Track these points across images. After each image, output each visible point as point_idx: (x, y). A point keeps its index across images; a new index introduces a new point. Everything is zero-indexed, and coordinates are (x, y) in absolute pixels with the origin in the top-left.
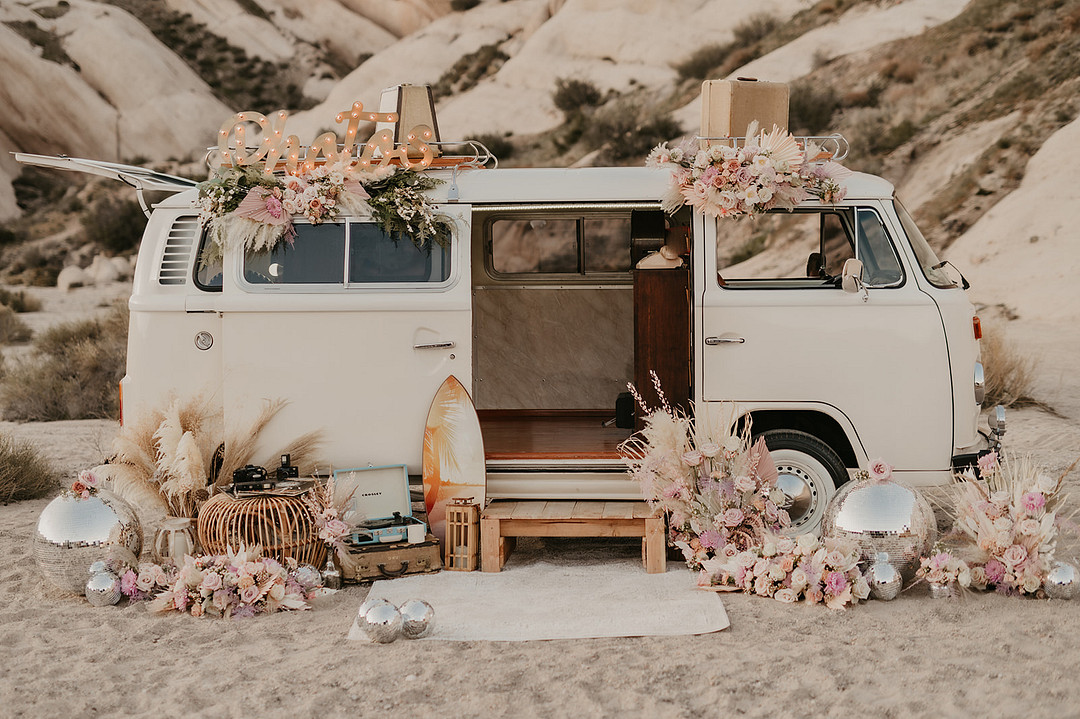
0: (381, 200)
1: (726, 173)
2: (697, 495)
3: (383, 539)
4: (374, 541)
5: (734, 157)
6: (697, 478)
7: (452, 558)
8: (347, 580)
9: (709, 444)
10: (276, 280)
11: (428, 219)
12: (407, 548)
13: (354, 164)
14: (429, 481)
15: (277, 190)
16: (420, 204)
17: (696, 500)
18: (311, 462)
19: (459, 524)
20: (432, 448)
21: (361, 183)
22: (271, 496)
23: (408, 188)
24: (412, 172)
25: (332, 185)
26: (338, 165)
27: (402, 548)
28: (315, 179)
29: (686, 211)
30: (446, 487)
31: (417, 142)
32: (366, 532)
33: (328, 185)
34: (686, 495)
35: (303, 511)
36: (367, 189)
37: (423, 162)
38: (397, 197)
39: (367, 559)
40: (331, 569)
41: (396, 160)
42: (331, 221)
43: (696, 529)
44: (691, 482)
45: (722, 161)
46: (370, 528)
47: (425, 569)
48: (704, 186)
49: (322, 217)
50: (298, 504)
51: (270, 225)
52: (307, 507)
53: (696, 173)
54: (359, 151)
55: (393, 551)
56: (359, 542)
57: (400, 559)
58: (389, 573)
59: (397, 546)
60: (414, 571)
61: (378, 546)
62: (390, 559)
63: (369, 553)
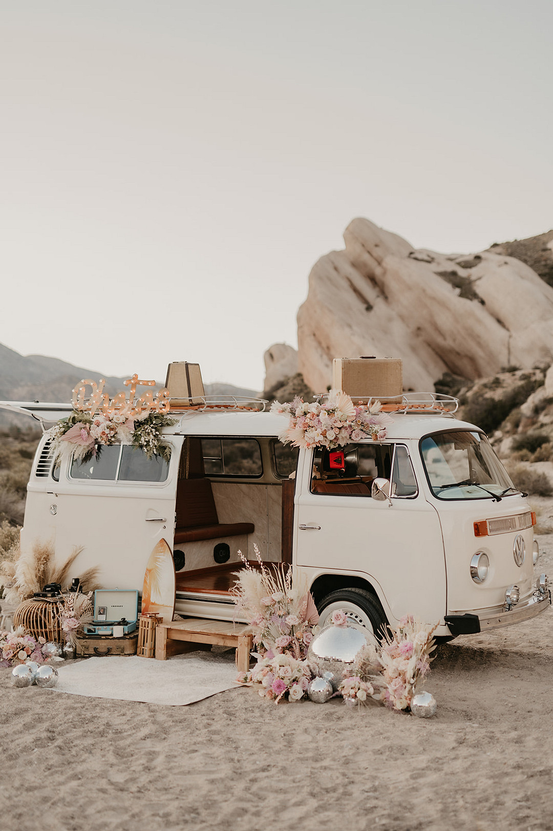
3: (100, 633)
4: (95, 633)
7: (143, 649)
8: (78, 654)
11: (152, 444)
12: (111, 639)
15: (88, 425)
19: (145, 628)
21: (133, 421)
23: (152, 425)
25: (113, 422)
26: (125, 411)
27: (109, 639)
32: (91, 627)
36: (135, 425)
39: (88, 643)
40: (69, 647)
46: (94, 625)
47: (121, 652)
55: (103, 640)
56: (87, 632)
57: (107, 645)
58: (100, 653)
59: (106, 638)
60: (115, 654)
61: (95, 636)
62: (101, 644)
63: (90, 640)
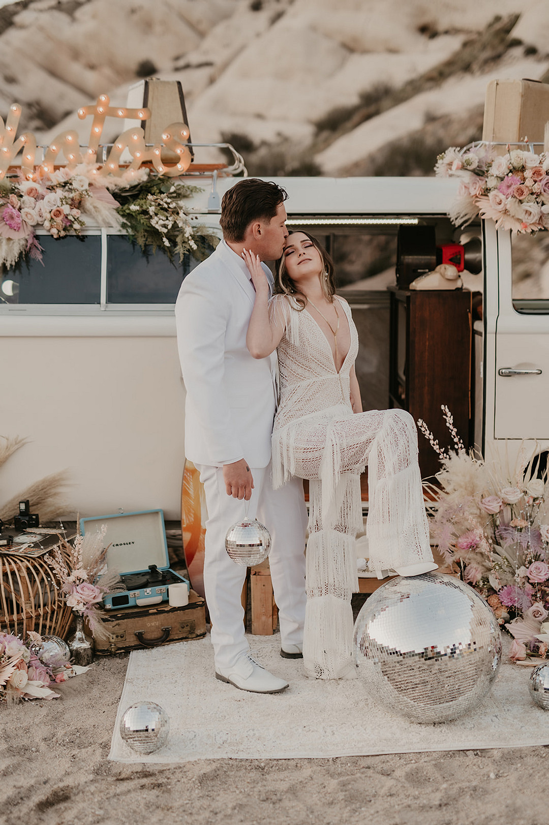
0: (134, 207)
1: (529, 182)
2: (496, 546)
3: (141, 602)
4: (131, 603)
5: (537, 164)
6: (495, 526)
8: (101, 651)
9: (508, 489)
10: (10, 300)
11: (188, 231)
12: (168, 612)
13: (99, 168)
14: (188, 529)
15: (13, 198)
16: (178, 214)
17: (495, 552)
18: (53, 508)
20: (191, 492)
21: (108, 189)
22: (9, 555)
23: (162, 195)
24: (167, 178)
25: (75, 190)
26: (81, 169)
27: (163, 611)
28: (55, 183)
29: (477, 225)
31: (172, 143)
33: (71, 190)
34: (484, 546)
35: (48, 575)
36: (115, 196)
37: (179, 166)
38: (151, 205)
39: (123, 627)
40: (81, 640)
41: (147, 163)
42: (74, 234)
43: (494, 584)
44: (490, 532)
45: (523, 169)
46: (125, 589)
47: (191, 633)
48: (502, 197)
49: (64, 229)
50: (41, 566)
51: (9, 239)
52: (52, 569)
53: (492, 183)
54: (105, 152)
55: (153, 617)
56: (114, 605)
57: (161, 624)
58: (148, 642)
59: (157, 610)
60: (177, 638)
61: (136, 610)
62: (149, 625)
63: (126, 620)
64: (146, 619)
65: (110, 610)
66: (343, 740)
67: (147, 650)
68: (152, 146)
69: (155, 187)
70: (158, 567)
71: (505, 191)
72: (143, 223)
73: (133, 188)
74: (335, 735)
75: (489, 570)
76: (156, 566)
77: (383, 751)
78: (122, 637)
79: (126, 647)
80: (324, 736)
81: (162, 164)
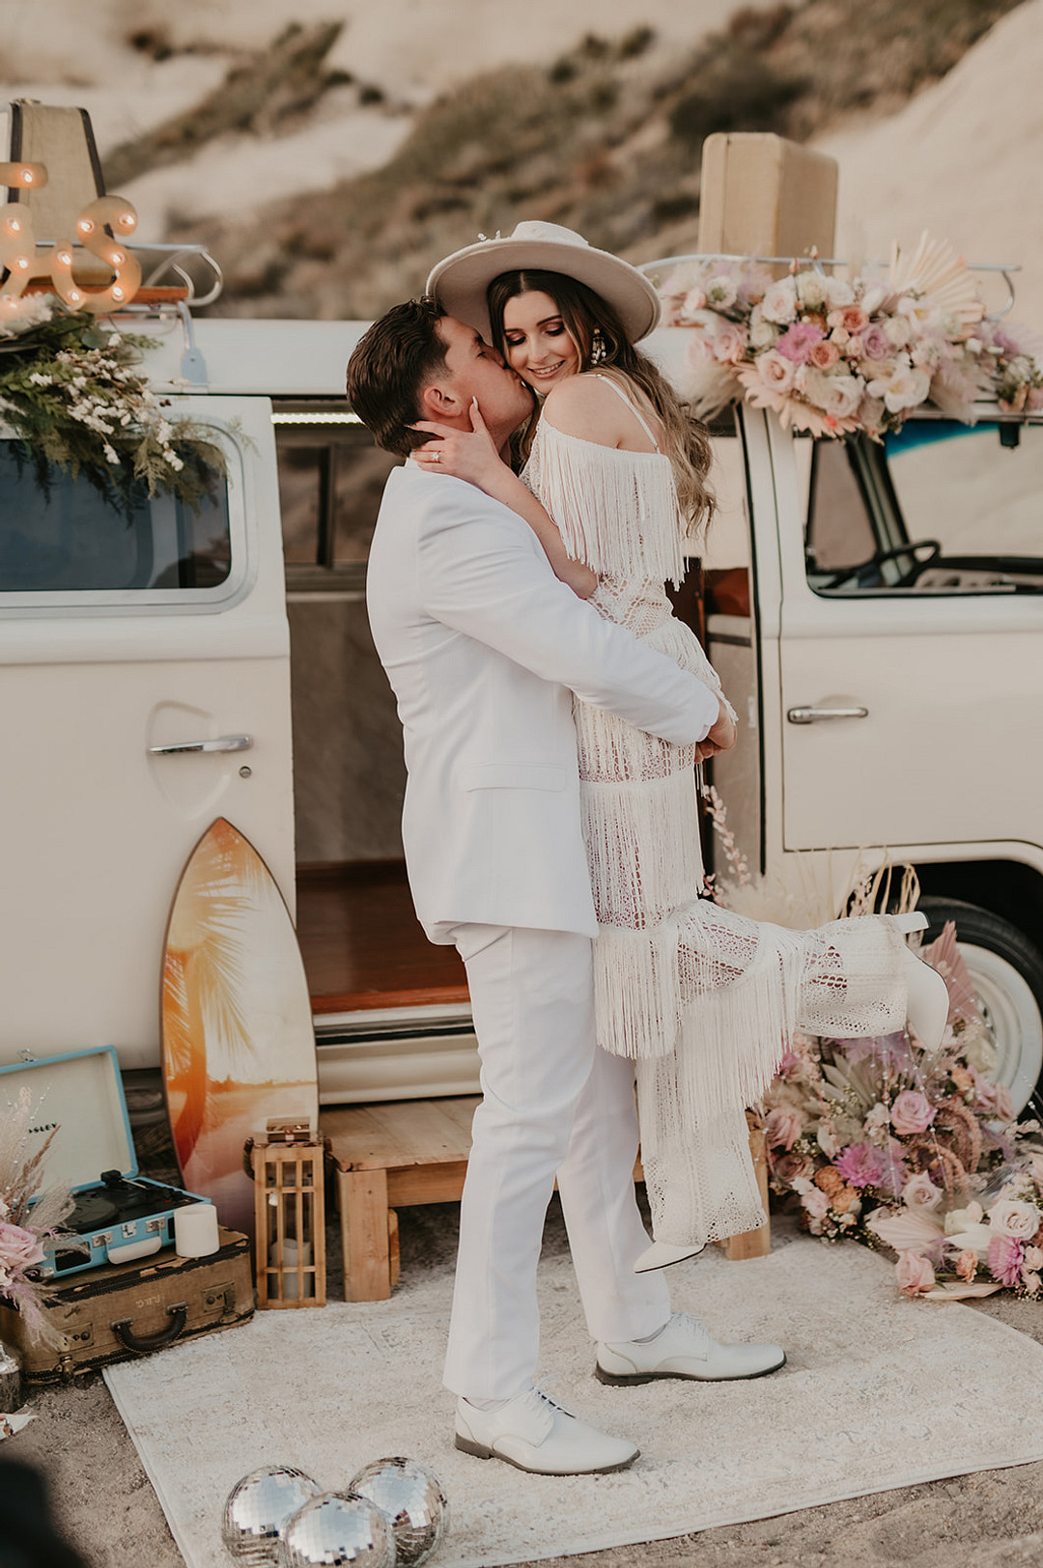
1: (839, 336)
3: (117, 1255)
4: (96, 1260)
5: (850, 301)
7: (273, 1276)
8: (37, 1377)
11: (166, 431)
12: (179, 1270)
14: (181, 1083)
19: (289, 1190)
20: (183, 1001)
23: (92, 353)
24: (87, 317)
27: (168, 1273)
30: (223, 1096)
31: (95, 240)
32: (73, 1242)
34: (807, 1070)
37: (113, 292)
38: (72, 375)
39: (88, 1314)
41: (40, 284)
43: (827, 1144)
45: (824, 309)
46: (82, 1232)
47: (227, 1314)
48: (785, 363)
53: (762, 335)
55: (148, 1285)
56: (58, 1270)
57: (166, 1301)
58: (142, 1342)
59: (157, 1269)
60: (199, 1327)
61: (107, 1275)
62: (140, 1304)
63: (92, 1298)
64: (134, 1291)
65: (51, 1281)
66: (691, 1494)
67: (138, 1362)
68: (52, 246)
69: (71, 334)
70: (123, 1174)
71: (791, 352)
72: (53, 413)
73: (23, 337)
74: (670, 1488)
75: (815, 1116)
76: (119, 1173)
77: (783, 1507)
78: (84, 1338)
79: (95, 1360)
80: (648, 1493)
81: (74, 286)
